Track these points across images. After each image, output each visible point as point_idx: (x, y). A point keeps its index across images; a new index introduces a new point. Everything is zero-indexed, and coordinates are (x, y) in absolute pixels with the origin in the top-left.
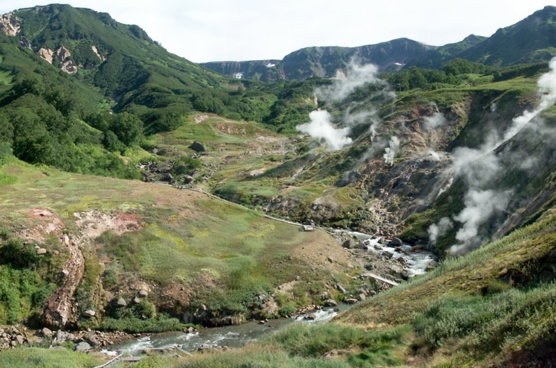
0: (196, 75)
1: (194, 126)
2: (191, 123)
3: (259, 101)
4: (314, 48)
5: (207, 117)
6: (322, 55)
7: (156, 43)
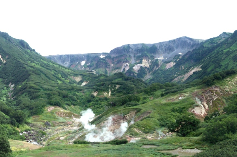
0: (55, 72)
1: (47, 113)
5: (53, 108)
7: (34, 50)
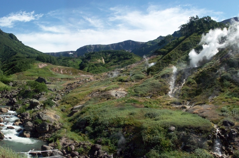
1: (38, 69)
2: (36, 67)
3: (72, 62)
4: (90, 45)
5: (46, 65)
6: (93, 48)
7: (21, 42)
